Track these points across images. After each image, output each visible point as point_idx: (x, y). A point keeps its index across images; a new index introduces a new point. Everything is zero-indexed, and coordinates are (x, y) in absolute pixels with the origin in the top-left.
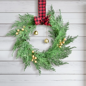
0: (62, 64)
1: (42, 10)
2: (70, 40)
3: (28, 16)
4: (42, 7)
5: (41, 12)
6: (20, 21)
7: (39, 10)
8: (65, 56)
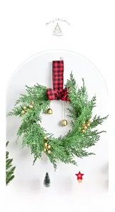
0: (86, 154)
1: (59, 80)
2: (97, 122)
3: (39, 87)
4: (59, 76)
5: (57, 82)
6: (28, 95)
7: (54, 80)
8: (91, 144)
